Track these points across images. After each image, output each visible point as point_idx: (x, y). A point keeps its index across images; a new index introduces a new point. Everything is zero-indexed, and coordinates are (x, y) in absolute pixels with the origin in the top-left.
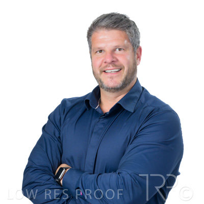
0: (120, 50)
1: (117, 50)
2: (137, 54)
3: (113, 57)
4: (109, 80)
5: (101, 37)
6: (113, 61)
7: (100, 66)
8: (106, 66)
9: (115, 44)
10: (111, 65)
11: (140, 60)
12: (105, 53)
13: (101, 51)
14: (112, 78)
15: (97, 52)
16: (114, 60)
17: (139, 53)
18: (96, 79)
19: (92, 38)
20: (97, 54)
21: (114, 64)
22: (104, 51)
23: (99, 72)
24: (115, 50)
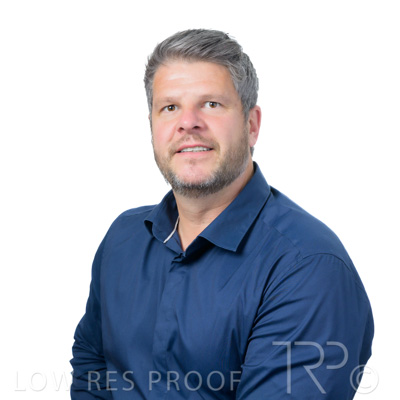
0: (213, 105)
1: (208, 105)
2: (251, 122)
3: (198, 119)
4: (187, 167)
5: (173, 77)
6: (196, 127)
7: (170, 140)
8: (182, 139)
9: (202, 91)
10: (191, 136)
11: (256, 136)
12: (180, 111)
13: (173, 106)
14: (193, 162)
15: (163, 109)
16: (199, 124)
17: (255, 121)
18: (162, 170)
19: (153, 81)
20: (163, 114)
21: (198, 134)
22: (179, 106)
23: (167, 154)
24: (201, 104)
